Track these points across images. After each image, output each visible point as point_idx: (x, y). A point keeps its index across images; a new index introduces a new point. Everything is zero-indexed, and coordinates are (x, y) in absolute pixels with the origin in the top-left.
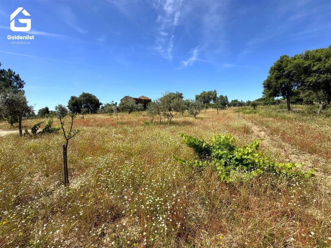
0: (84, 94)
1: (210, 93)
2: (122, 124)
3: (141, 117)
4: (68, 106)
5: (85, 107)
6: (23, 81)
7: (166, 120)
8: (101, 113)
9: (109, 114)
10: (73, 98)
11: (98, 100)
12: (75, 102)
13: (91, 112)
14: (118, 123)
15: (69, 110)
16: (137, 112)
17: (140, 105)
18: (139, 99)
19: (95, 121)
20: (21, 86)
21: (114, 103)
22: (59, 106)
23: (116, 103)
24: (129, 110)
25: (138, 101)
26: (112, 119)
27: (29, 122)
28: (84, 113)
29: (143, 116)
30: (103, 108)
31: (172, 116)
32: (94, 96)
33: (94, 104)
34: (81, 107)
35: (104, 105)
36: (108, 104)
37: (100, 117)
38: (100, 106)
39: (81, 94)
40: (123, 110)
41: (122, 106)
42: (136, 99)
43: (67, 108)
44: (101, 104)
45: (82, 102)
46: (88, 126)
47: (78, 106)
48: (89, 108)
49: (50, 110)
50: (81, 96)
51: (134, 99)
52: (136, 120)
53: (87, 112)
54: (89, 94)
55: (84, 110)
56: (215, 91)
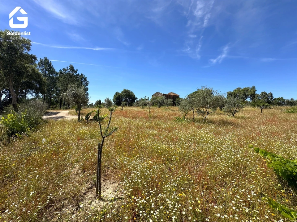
0: (125, 90)
1: (246, 90)
2: (154, 117)
3: (170, 111)
4: (113, 100)
5: (125, 101)
6: (88, 82)
7: (201, 116)
8: (136, 106)
9: (142, 107)
10: (117, 93)
11: (135, 95)
12: (118, 97)
13: (129, 105)
14: (150, 116)
15: (113, 102)
16: (166, 107)
17: (170, 100)
18: (168, 95)
19: (131, 113)
20: (87, 85)
21: (147, 98)
22: (107, 99)
23: (148, 98)
24: (159, 104)
25: (168, 96)
26: (145, 112)
27: (87, 110)
28: (123, 106)
29: (173, 111)
30: (137, 102)
31: (208, 113)
32: (132, 92)
33: (131, 98)
34: (122, 101)
35: (138, 100)
36: (142, 99)
37: (135, 109)
38: (136, 100)
39: (123, 90)
40: (153, 104)
41: (153, 101)
42: (166, 95)
43: (112, 101)
44: (136, 99)
45: (123, 97)
46: (125, 117)
47: (120, 100)
48: (127, 101)
49: (102, 102)
50: (122, 92)
51: (164, 95)
52: (166, 114)
53: (126, 105)
54: (128, 91)
55: (123, 103)
56: (254, 88)
